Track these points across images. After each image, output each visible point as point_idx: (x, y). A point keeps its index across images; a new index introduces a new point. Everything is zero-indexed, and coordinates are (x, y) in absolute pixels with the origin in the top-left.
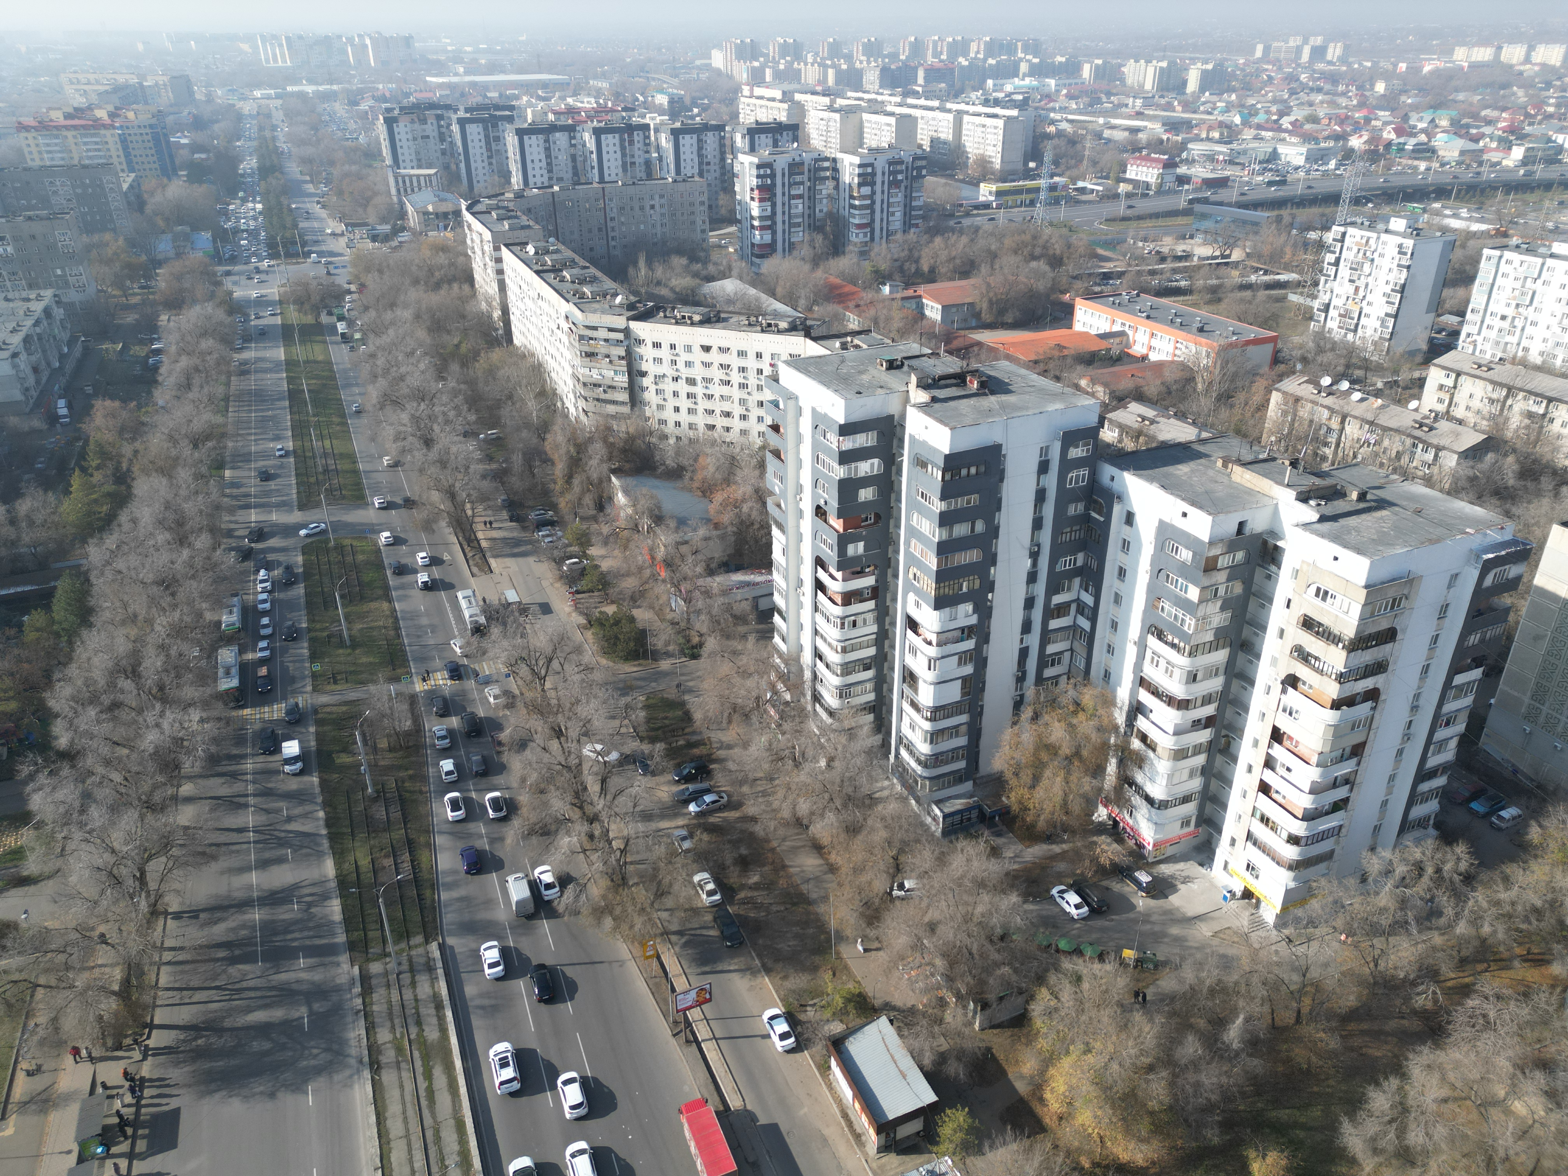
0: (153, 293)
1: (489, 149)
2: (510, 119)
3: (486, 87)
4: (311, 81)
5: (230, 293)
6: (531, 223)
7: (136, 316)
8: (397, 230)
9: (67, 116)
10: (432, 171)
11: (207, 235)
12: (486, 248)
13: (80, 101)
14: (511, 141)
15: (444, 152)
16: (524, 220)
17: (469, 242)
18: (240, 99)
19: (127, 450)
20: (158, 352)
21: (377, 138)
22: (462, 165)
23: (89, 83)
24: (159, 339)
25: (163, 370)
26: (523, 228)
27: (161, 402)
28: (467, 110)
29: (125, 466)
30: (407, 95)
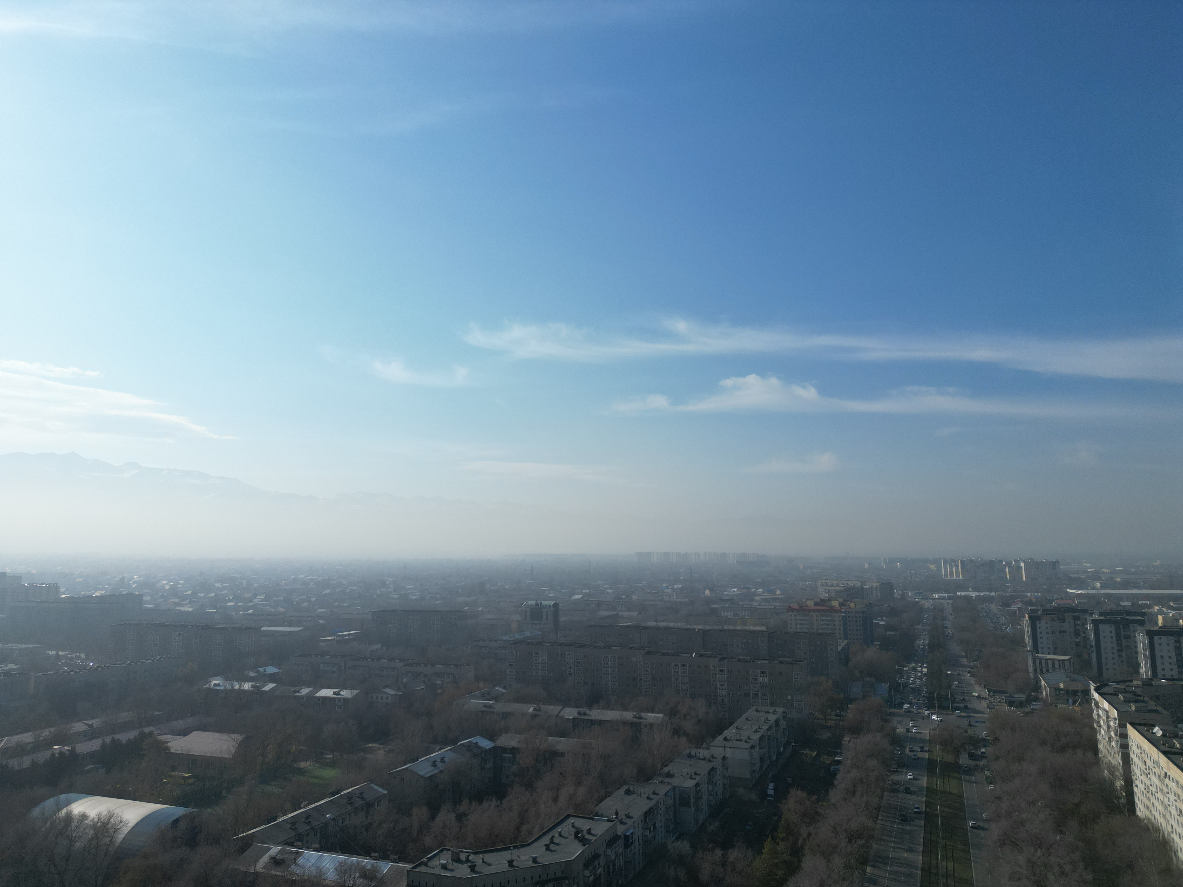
0: (843, 721)
1: (1119, 644)
2: (1142, 623)
3: (1120, 598)
4: (975, 589)
5: (895, 729)
6: (1159, 708)
7: (830, 735)
8: (1030, 700)
9: (816, 604)
10: (1066, 658)
11: (885, 686)
12: (1112, 724)
13: (825, 595)
14: (1141, 640)
15: (1077, 644)
16: (1152, 705)
17: (1095, 717)
18: (923, 599)
19: (804, 831)
20: (838, 762)
21: (1022, 630)
22: (1094, 656)
23: (832, 586)
24: (840, 754)
25: (839, 776)
26: (1150, 711)
27: (833, 801)
28: (1101, 614)
29: (800, 842)
30: (1050, 601)
